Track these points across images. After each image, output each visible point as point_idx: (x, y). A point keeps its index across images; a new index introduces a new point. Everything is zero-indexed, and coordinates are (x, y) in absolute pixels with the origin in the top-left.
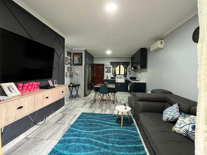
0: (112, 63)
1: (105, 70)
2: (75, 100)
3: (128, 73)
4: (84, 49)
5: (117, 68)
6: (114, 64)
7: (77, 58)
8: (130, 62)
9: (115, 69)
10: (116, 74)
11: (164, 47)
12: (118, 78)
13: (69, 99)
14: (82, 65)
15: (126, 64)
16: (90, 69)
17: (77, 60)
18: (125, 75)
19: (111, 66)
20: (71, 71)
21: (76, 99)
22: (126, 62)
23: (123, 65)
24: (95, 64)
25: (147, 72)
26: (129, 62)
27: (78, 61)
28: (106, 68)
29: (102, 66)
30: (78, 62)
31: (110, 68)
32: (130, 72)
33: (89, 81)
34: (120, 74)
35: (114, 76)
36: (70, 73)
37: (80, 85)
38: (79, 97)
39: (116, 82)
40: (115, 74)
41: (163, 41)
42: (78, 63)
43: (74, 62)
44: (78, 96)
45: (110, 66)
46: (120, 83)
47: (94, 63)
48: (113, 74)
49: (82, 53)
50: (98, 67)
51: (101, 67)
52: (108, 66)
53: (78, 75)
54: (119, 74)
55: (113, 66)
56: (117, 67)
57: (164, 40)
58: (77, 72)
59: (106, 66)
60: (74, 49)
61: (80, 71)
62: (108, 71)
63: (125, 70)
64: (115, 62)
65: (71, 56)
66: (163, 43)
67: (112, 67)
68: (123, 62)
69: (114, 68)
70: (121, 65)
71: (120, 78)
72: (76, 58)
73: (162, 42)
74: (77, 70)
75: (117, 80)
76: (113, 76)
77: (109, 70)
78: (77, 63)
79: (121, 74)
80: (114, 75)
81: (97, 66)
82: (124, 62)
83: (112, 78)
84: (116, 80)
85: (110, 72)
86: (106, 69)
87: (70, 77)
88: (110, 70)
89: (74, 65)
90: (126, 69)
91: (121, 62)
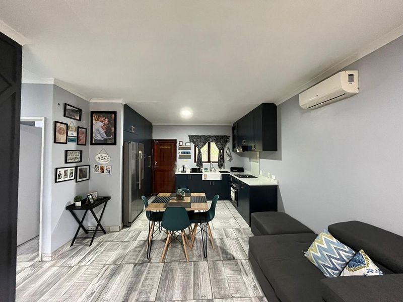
0: (192, 139)
1: (179, 152)
2: (88, 249)
3: (226, 158)
4: (121, 101)
5: (204, 149)
6: (198, 141)
7: (101, 124)
8: (229, 136)
9: (199, 150)
10: (203, 161)
11: (357, 91)
12: (205, 169)
13: (68, 247)
14: (115, 144)
15: (221, 141)
16: (140, 152)
17: (102, 131)
18: (221, 163)
19: (192, 143)
20: (81, 161)
21: (94, 244)
22: (222, 137)
23: (216, 142)
24: (156, 140)
25: (280, 159)
26: (227, 136)
27: (104, 134)
28: (180, 148)
29: (171, 145)
30: (106, 137)
31: (189, 148)
32: (230, 156)
33: (138, 185)
34: (209, 161)
35: (197, 165)
36: (76, 168)
37: (109, 198)
38: (105, 233)
39: (203, 179)
40: (199, 162)
41: (355, 73)
42: (106, 140)
43: (94, 135)
44: (103, 229)
45: (189, 144)
46: (212, 181)
47: (153, 139)
48: (195, 162)
49: (115, 113)
50: (162, 147)
51: (170, 147)
52: (184, 144)
53: (102, 170)
54: (207, 161)
55: (194, 144)
56: (203, 146)
57: (357, 71)
58: (102, 162)
59: (181, 144)
60: (92, 101)
61: (109, 159)
62: (186, 156)
63: (220, 152)
64: (199, 135)
65: (80, 120)
66: (356, 78)
67: (192, 145)
68: (215, 136)
69: (197, 149)
70: (211, 143)
71: (211, 171)
72: (98, 125)
73: (353, 75)
74: (102, 158)
75: (205, 175)
76: (195, 166)
77: (187, 153)
78: (102, 139)
79: (211, 161)
80: (197, 163)
81: (161, 145)
82: (218, 136)
83: (193, 170)
84: (203, 176)
85: (189, 157)
86: (181, 151)
87: (76, 178)
88: (190, 153)
89: (92, 144)
90: (222, 151)
91: (213, 136)
